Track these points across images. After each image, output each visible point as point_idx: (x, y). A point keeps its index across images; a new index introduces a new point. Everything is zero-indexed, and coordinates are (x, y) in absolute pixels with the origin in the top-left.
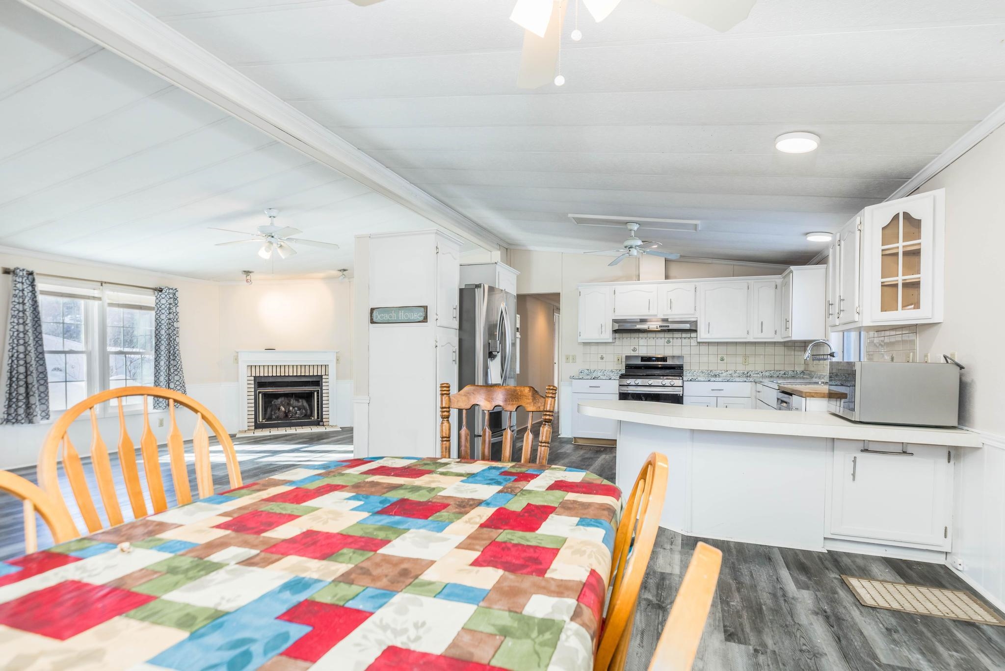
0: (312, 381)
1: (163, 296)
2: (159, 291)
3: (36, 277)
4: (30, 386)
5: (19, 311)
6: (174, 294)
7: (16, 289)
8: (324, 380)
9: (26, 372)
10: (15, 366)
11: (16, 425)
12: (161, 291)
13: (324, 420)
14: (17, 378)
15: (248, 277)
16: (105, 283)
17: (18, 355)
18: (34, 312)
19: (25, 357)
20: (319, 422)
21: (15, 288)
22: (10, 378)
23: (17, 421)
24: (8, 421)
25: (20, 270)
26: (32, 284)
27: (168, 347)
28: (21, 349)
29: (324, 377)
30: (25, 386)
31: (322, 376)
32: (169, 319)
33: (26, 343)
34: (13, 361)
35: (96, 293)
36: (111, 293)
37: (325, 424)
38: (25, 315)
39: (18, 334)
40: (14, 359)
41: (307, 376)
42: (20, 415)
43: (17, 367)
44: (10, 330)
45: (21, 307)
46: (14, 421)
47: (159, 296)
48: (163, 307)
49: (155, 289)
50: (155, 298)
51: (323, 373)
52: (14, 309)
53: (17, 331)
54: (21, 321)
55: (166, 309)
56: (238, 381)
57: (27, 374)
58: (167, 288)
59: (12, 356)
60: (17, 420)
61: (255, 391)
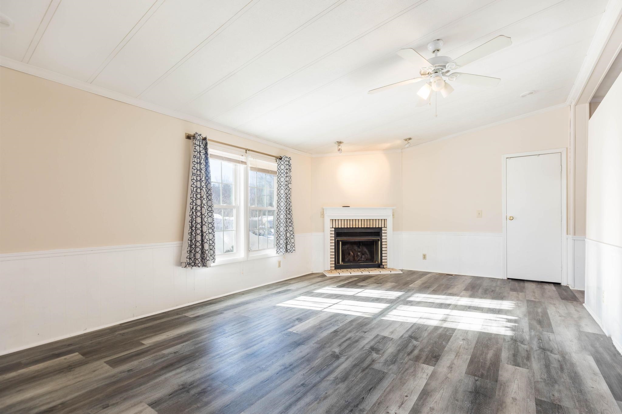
0: (374, 232)
1: (282, 163)
2: (279, 159)
3: (208, 142)
4: (205, 234)
5: (198, 170)
6: (289, 162)
7: (196, 150)
8: (383, 232)
9: (202, 222)
10: (194, 217)
11: (194, 268)
12: (281, 159)
13: (383, 264)
14: (196, 227)
15: (340, 147)
16: (249, 150)
17: (196, 208)
18: (206, 172)
19: (201, 210)
20: (380, 266)
21: (194, 150)
22: (191, 228)
23: (195, 265)
24: (189, 264)
25: (198, 135)
26: (206, 148)
27: (285, 204)
28: (199, 202)
29: (383, 229)
30: (200, 234)
31: (381, 228)
32: (287, 181)
33: (202, 197)
34: (193, 213)
35: (243, 159)
36: (252, 159)
37: (385, 266)
38: (201, 173)
39: (196, 190)
40: (194, 210)
41: (371, 228)
42: (197, 259)
43: (196, 218)
44: (191, 186)
45: (198, 166)
46: (193, 264)
47: (279, 162)
48: (282, 171)
49: (277, 158)
50: (277, 165)
51: (383, 226)
52: (194, 168)
53: (196, 187)
54: (199, 178)
55: (284, 173)
56: (324, 232)
57: (202, 224)
58: (285, 157)
59: (193, 208)
60: (195, 263)
61: (335, 240)
